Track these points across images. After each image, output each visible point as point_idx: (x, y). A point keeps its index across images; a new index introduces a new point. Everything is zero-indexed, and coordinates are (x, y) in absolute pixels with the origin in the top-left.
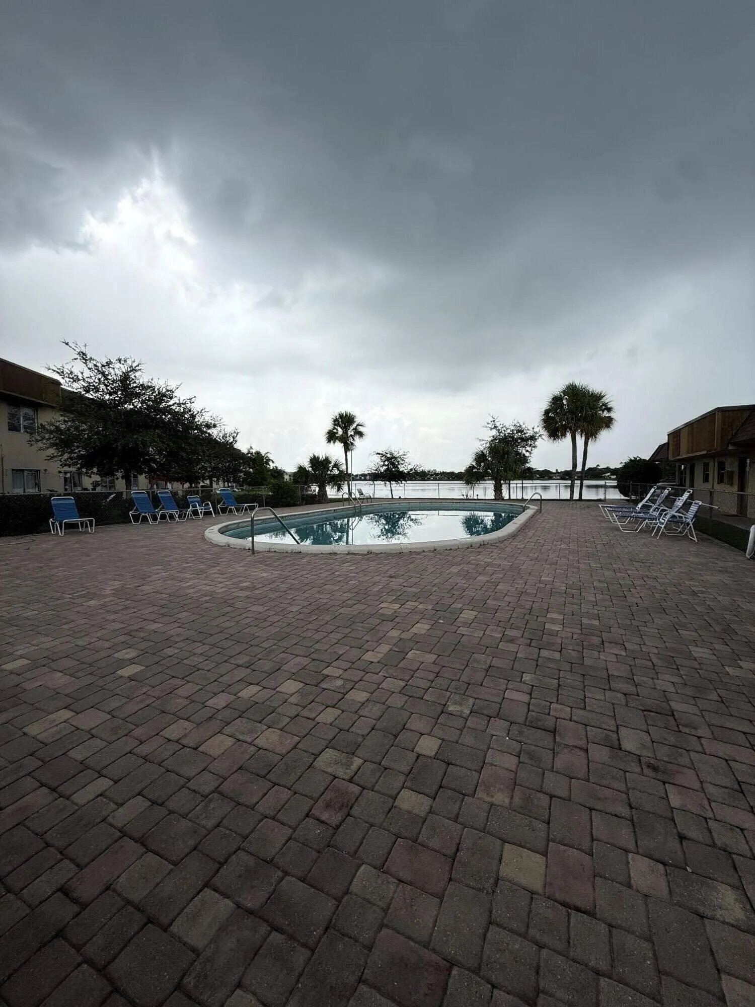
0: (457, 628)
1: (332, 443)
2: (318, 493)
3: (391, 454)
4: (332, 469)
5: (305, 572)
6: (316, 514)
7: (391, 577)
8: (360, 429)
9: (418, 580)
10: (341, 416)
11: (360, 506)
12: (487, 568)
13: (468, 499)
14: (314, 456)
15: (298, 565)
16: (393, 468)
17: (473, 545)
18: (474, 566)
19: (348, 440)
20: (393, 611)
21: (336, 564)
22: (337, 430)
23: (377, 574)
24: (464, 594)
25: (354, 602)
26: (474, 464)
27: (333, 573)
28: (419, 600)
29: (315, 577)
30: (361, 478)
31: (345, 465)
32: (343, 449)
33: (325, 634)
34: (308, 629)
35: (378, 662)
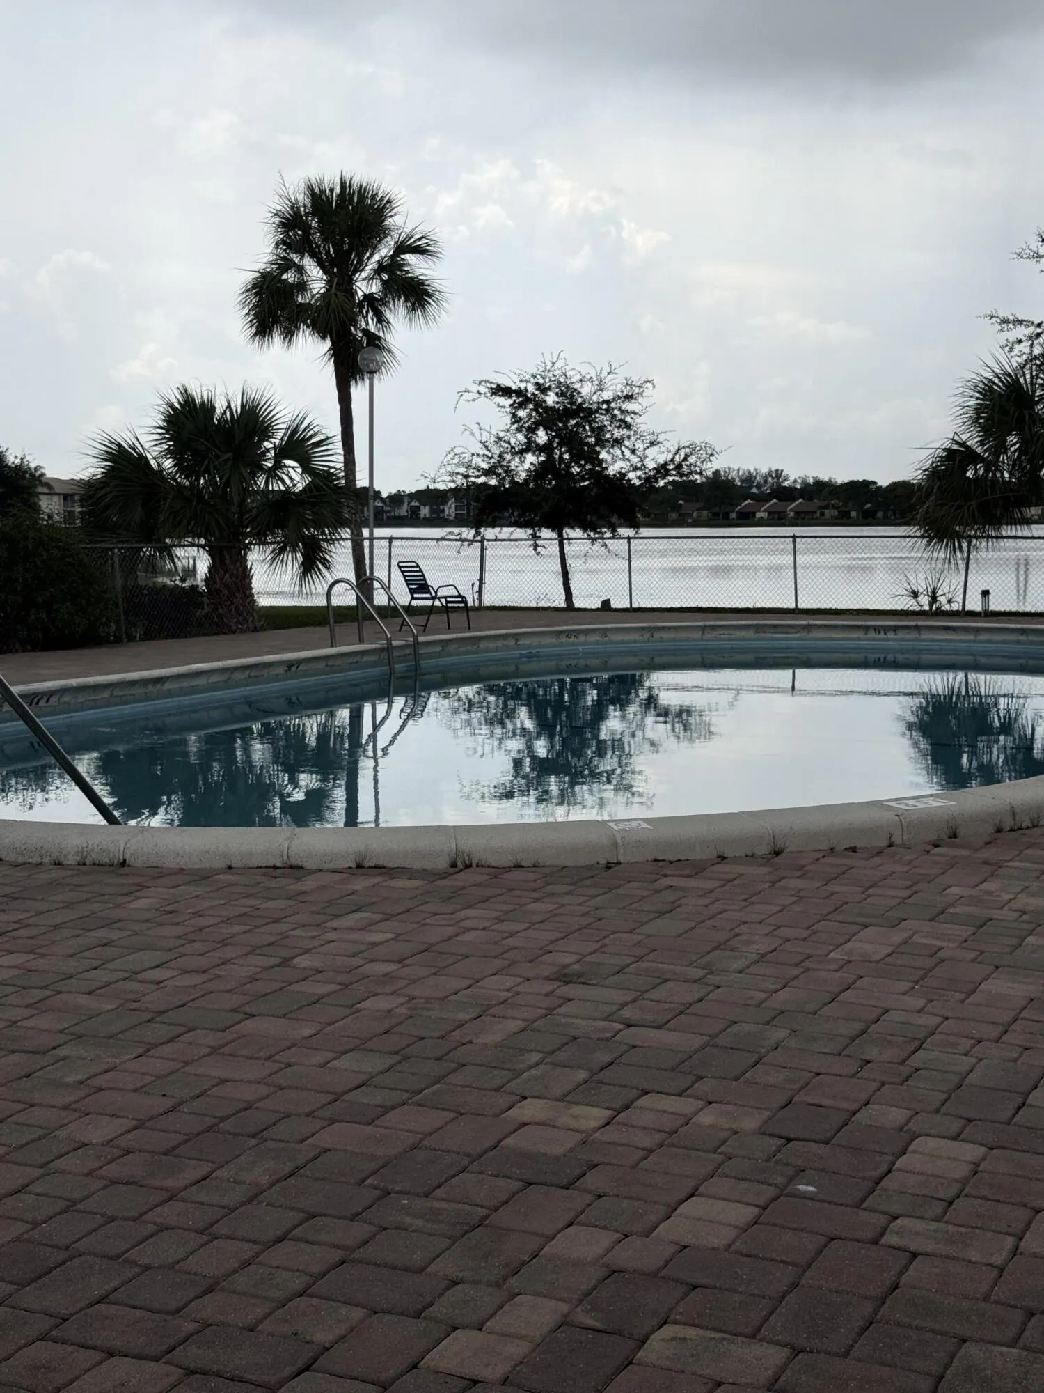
0: (883, 1219)
1: (277, 337)
2: (207, 580)
3: (566, 391)
4: (278, 465)
5: (148, 958)
6: (202, 681)
7: (565, 978)
8: (416, 265)
9: (694, 992)
10: (318, 198)
11: (416, 644)
12: (1030, 940)
13: (940, 613)
14: (188, 401)
15: (110, 924)
16: (576, 458)
17: (961, 832)
18: (964, 932)
19: (354, 322)
20: (572, 1140)
21: (297, 918)
22: (300, 270)
23: (498, 963)
24: (915, 1061)
25: (379, 1097)
26: (972, 438)
27: (286, 962)
28: (700, 1087)
29: (197, 979)
30: (415, 512)
31: (338, 447)
32: (331, 367)
33: (248, 1250)
34: (162, 1229)
35: (505, 1381)
